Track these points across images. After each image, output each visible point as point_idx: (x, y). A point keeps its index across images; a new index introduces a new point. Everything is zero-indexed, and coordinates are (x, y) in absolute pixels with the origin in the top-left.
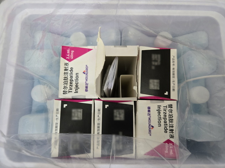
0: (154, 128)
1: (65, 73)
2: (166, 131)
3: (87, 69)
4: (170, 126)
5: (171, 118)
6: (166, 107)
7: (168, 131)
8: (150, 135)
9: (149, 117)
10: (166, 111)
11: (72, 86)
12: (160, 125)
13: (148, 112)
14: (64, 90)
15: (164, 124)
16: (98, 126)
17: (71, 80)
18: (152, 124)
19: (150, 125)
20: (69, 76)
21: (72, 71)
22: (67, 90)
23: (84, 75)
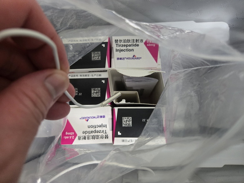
0: (87, 121)
1: (134, 40)
2: (84, 132)
3: (138, 58)
4: (89, 137)
5: (96, 137)
6: (106, 133)
7: (84, 135)
8: (80, 119)
9: (96, 117)
10: (102, 132)
11: (122, 46)
12: (89, 127)
13: (100, 116)
14: (119, 40)
15: (90, 131)
16: (87, 75)
17: (127, 46)
18: (89, 119)
19: (89, 118)
20: (130, 43)
21: (135, 45)
22: (118, 43)
23: (132, 56)
